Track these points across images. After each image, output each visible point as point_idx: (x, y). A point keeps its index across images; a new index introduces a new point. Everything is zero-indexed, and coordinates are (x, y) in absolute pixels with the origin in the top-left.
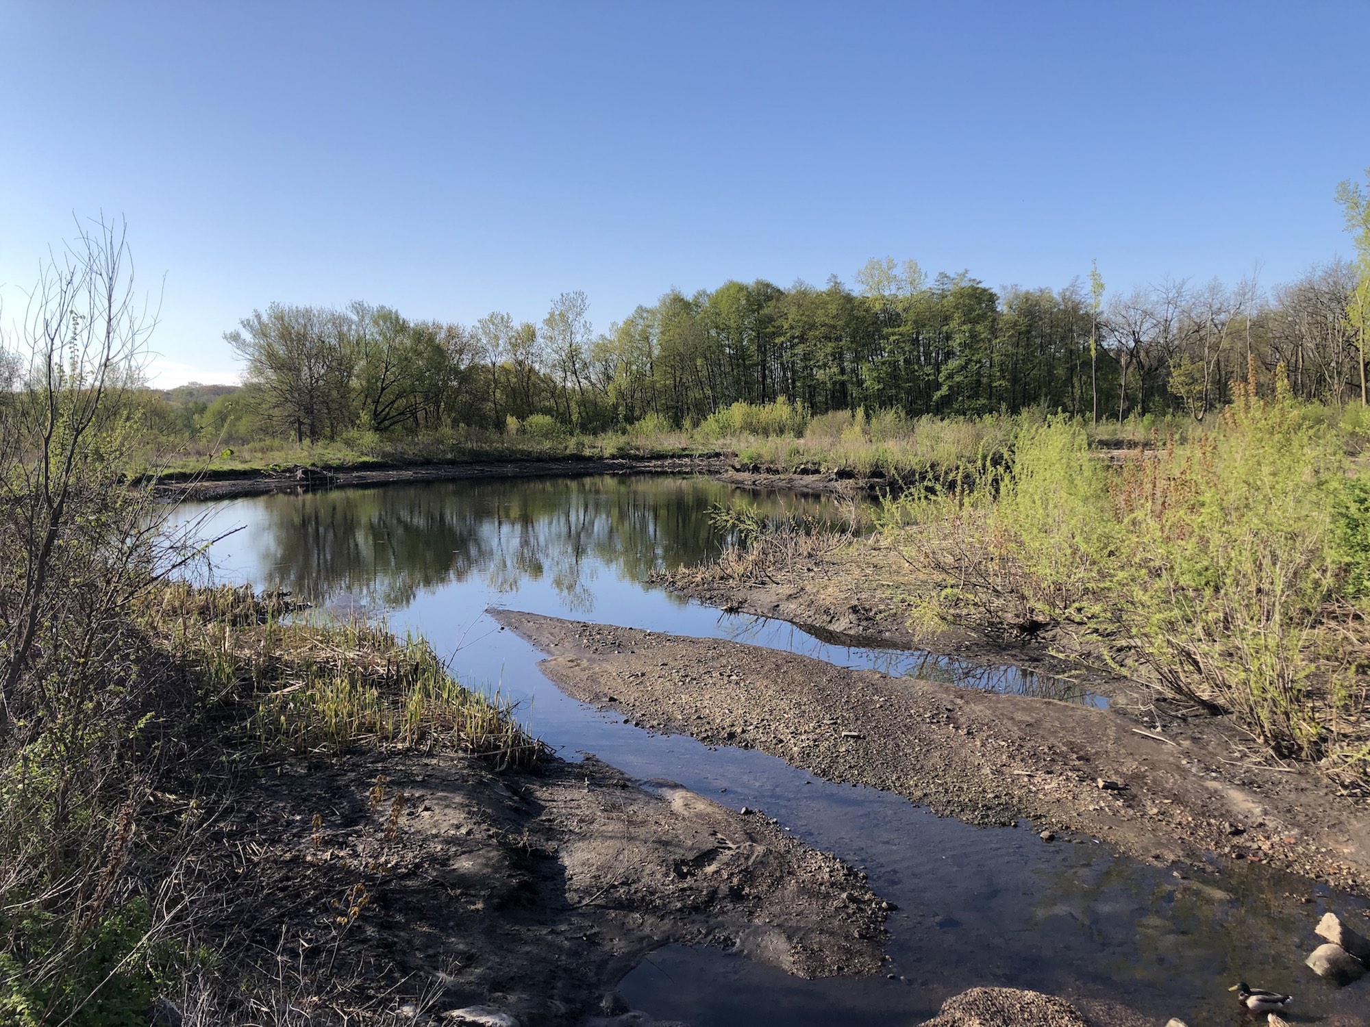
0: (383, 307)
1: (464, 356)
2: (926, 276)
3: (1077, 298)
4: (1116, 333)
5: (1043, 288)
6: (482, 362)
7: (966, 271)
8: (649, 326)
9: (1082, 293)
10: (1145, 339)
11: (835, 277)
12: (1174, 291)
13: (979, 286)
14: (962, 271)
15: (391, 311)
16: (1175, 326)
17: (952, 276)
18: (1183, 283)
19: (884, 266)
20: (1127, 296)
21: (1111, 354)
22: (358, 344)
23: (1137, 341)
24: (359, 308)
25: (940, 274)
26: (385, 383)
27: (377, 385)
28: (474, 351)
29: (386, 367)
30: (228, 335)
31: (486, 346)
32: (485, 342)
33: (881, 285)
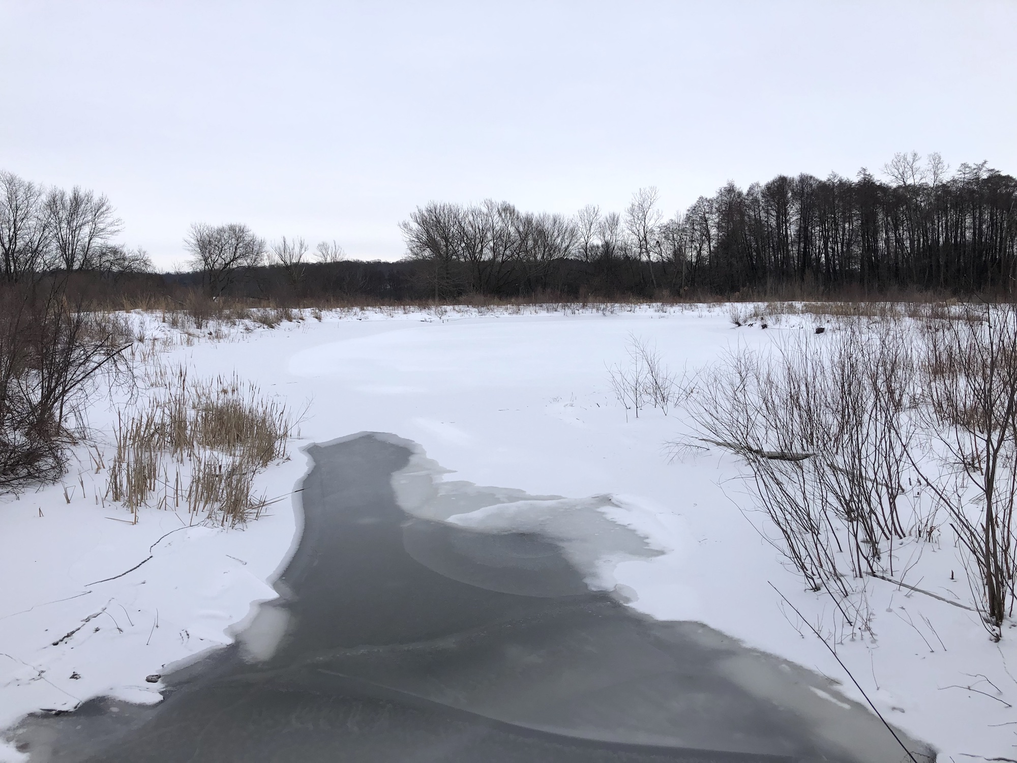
0: (505, 203)
1: (566, 237)
2: (949, 167)
7: (985, 162)
8: (708, 212)
11: (864, 170)
14: (981, 162)
15: (509, 205)
17: (974, 167)
19: (910, 159)
24: (490, 205)
25: (962, 165)
26: (504, 257)
27: (499, 259)
28: (573, 233)
29: (506, 246)
30: (401, 223)
31: (582, 229)
32: (581, 226)
33: (905, 175)
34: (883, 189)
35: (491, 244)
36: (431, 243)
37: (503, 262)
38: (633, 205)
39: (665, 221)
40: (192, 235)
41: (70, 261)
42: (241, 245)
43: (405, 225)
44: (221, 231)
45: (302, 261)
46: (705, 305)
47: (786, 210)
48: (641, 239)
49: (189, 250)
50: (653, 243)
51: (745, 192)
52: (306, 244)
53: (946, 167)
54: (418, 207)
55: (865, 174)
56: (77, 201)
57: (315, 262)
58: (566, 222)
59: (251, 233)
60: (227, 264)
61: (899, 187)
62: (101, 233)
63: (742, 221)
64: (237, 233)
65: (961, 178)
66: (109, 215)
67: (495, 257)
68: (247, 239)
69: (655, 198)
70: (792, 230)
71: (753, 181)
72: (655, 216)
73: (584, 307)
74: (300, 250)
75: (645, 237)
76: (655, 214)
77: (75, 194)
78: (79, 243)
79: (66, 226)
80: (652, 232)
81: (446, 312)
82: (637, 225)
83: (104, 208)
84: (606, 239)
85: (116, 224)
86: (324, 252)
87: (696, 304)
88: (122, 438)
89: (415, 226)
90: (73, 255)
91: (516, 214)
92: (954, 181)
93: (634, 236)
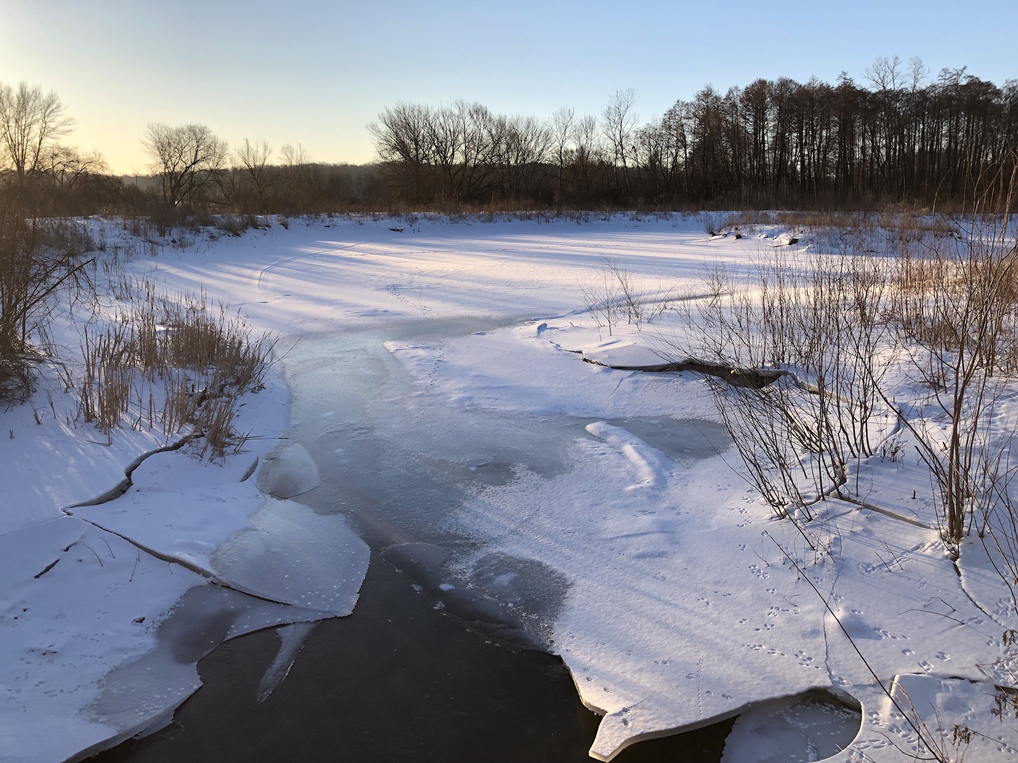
0: (476, 103)
1: (539, 141)
2: (929, 71)
7: (965, 68)
11: (845, 74)
15: (482, 106)
17: (954, 72)
19: (891, 63)
24: (461, 106)
25: (943, 70)
26: (477, 161)
27: (471, 163)
28: (547, 137)
29: (478, 150)
30: (368, 125)
31: (556, 135)
32: (556, 130)
33: (886, 80)
34: (863, 94)
35: (463, 147)
36: (401, 146)
37: (475, 166)
38: (609, 108)
39: (641, 125)
40: (149, 136)
41: (20, 163)
42: (202, 147)
43: (373, 127)
44: (180, 132)
45: (266, 163)
46: (679, 214)
47: (764, 114)
48: (617, 144)
49: (146, 152)
50: (629, 148)
51: (723, 94)
52: (270, 146)
53: (926, 72)
54: (386, 107)
55: (845, 79)
56: (24, 99)
57: (279, 165)
58: (540, 125)
59: (212, 134)
60: (189, 167)
61: (880, 92)
62: (52, 133)
63: (719, 127)
64: (197, 135)
65: (941, 84)
66: (60, 113)
67: (467, 161)
68: (208, 141)
69: (632, 100)
70: (769, 137)
71: (732, 85)
72: (632, 121)
73: (558, 215)
74: (265, 153)
75: (621, 142)
76: (632, 117)
77: (22, 90)
78: (29, 143)
79: (14, 125)
80: (628, 137)
81: (417, 219)
82: (614, 129)
83: (54, 106)
84: (582, 143)
85: (68, 123)
86: (289, 155)
87: (671, 213)
88: (90, 357)
89: (383, 128)
90: (24, 156)
91: (488, 117)
92: (934, 86)
93: (610, 141)
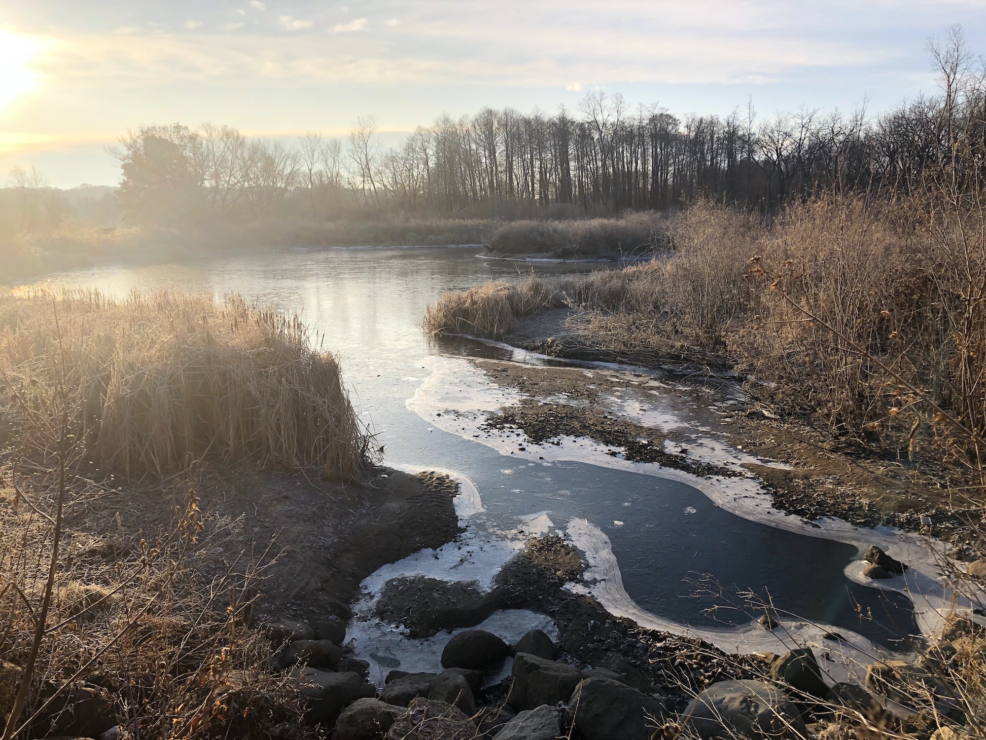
0: (226, 126)
1: (288, 163)
2: (630, 106)
3: (737, 123)
4: (765, 149)
5: (713, 115)
6: (301, 170)
8: (426, 141)
9: (741, 118)
10: (784, 153)
12: (807, 118)
13: (668, 113)
15: (233, 130)
16: (806, 142)
17: (648, 106)
18: (815, 112)
19: (598, 97)
20: (773, 123)
21: (761, 165)
22: (208, 156)
23: (779, 155)
24: (208, 127)
26: (230, 184)
28: (295, 159)
31: (304, 158)
32: (303, 153)
33: (596, 112)
35: (213, 170)
37: (228, 190)
38: (353, 134)
48: (363, 167)
53: (627, 107)
58: (287, 148)
69: (375, 126)
72: (376, 145)
75: (368, 164)
80: (373, 160)
82: (359, 154)
86: (19, 178)
91: (241, 139)
93: (356, 165)
